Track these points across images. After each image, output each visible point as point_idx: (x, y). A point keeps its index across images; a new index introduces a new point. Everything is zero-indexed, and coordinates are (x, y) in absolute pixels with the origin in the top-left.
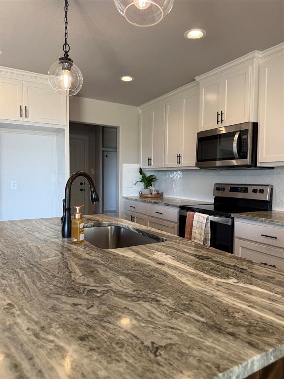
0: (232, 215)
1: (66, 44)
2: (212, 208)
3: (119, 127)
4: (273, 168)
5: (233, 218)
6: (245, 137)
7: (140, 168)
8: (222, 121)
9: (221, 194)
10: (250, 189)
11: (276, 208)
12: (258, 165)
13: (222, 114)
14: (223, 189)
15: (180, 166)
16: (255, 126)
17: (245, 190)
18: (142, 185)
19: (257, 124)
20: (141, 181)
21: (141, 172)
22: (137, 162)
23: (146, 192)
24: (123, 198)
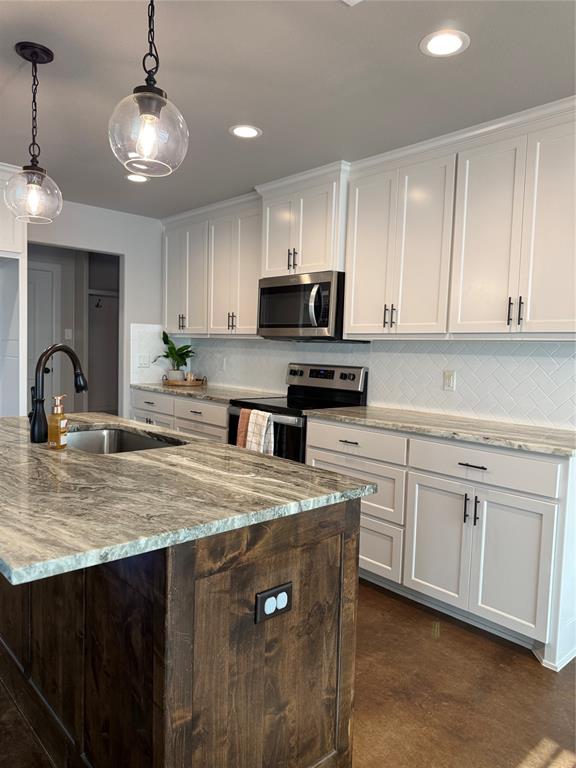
0: (304, 412)
1: (34, 143)
2: (284, 403)
3: (123, 255)
4: (368, 342)
5: (305, 417)
6: (326, 293)
7: (164, 333)
8: (295, 265)
9: (296, 381)
10: (337, 375)
11: (373, 403)
12: (344, 338)
13: (295, 253)
14: (302, 373)
15: (233, 332)
16: (341, 276)
17: (330, 375)
18: (168, 362)
19: (344, 274)
20: (166, 357)
21: (166, 339)
22: (161, 322)
23: (176, 376)
24: (131, 386)
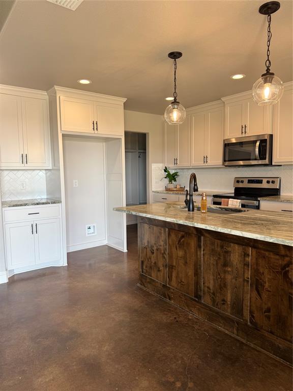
0: (259, 199)
1: (175, 92)
2: (233, 195)
3: (148, 133)
4: (281, 165)
5: (259, 201)
6: (264, 144)
7: (166, 167)
8: (245, 132)
9: (241, 185)
10: (265, 181)
11: (283, 194)
12: (273, 164)
13: (245, 127)
14: (242, 182)
15: (206, 164)
16: (271, 136)
17: (260, 182)
18: (167, 180)
19: (272, 135)
20: (166, 178)
21: (166, 170)
22: (163, 162)
23: (171, 186)
24: (153, 192)
